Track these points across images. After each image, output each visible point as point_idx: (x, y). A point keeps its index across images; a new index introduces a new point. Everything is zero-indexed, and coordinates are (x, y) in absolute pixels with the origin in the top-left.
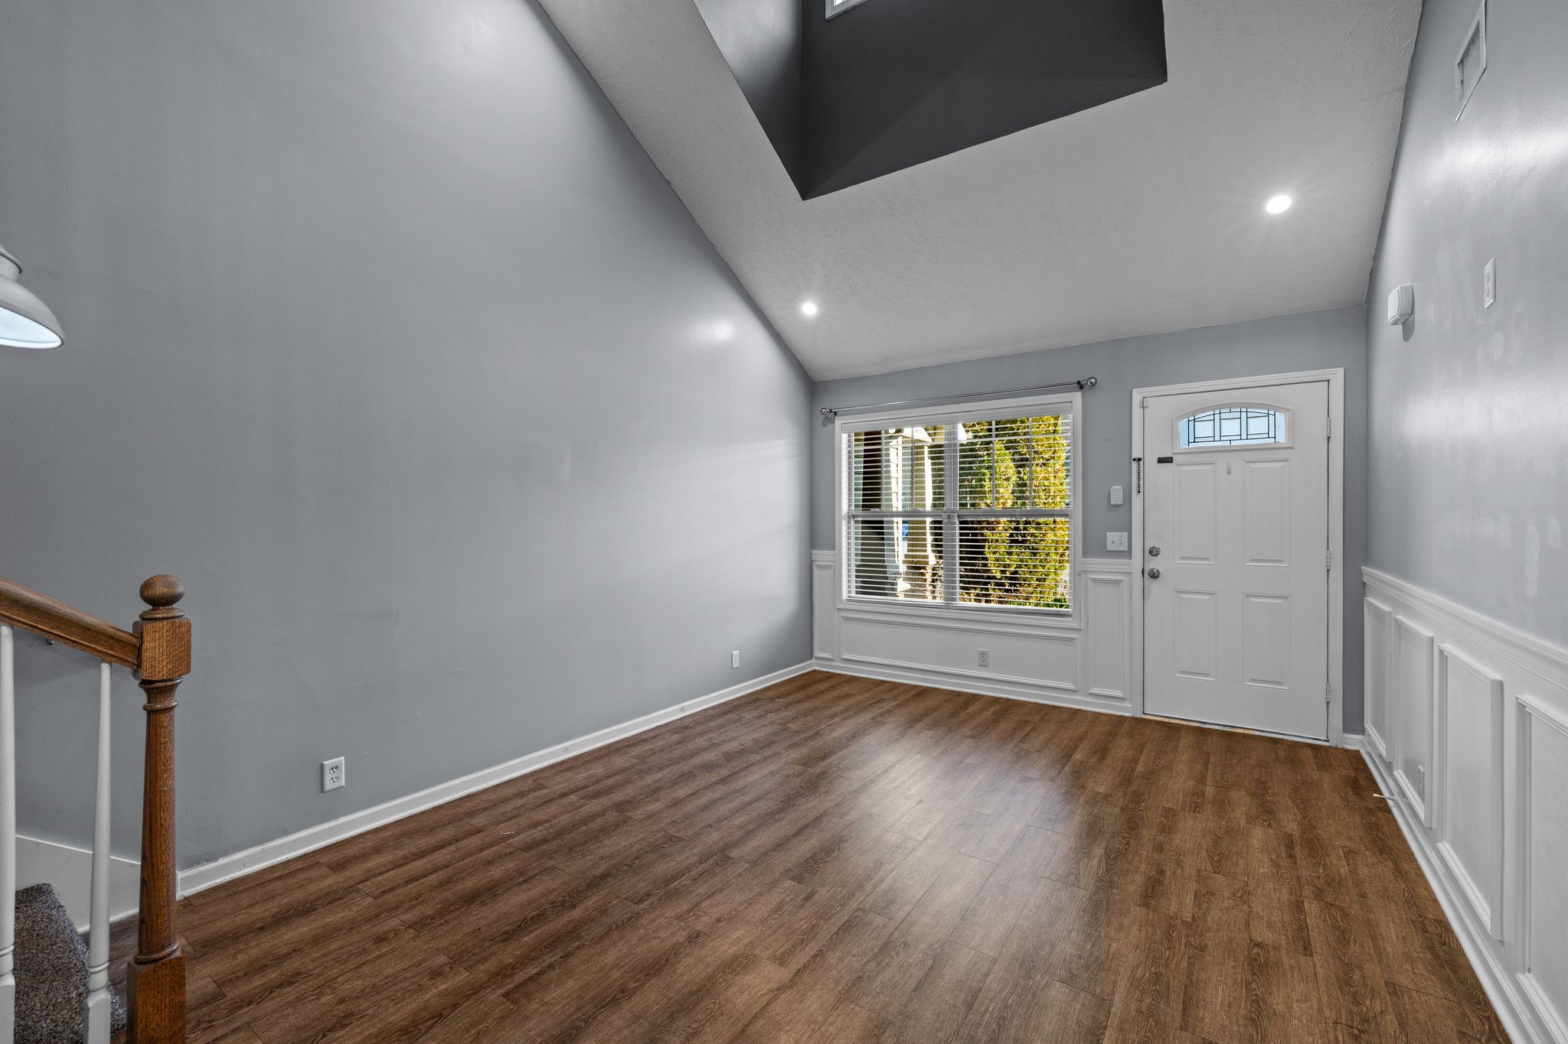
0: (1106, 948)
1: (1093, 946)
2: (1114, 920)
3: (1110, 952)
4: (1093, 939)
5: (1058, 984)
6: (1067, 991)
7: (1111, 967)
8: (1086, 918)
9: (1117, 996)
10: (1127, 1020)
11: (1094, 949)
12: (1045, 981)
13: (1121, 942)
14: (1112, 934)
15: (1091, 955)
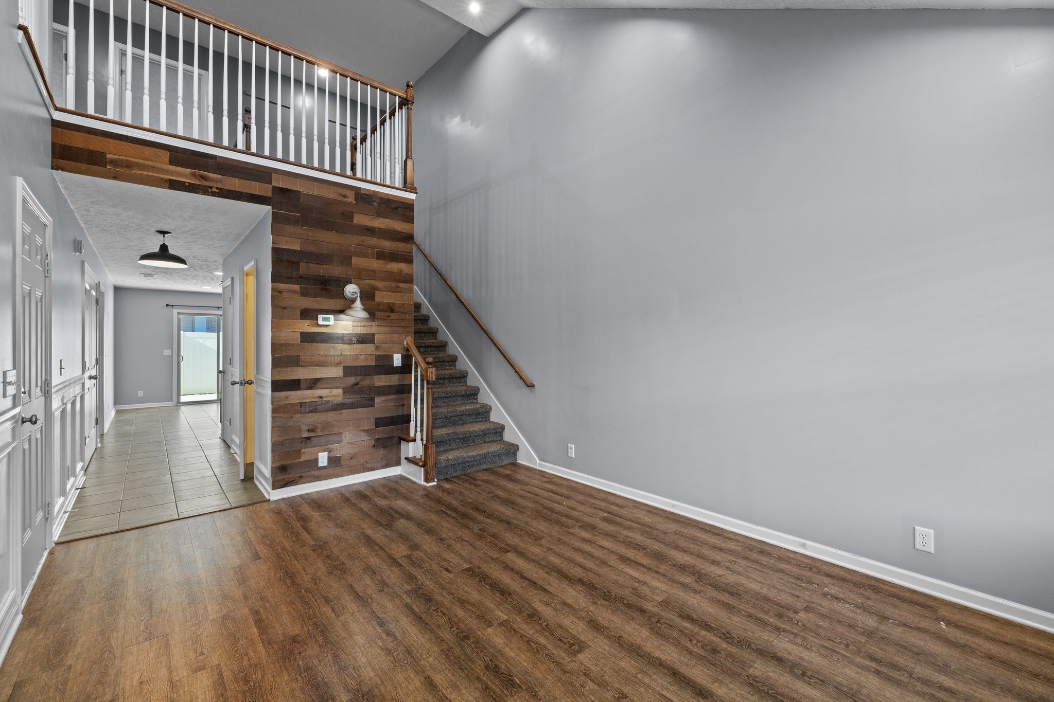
0: (289, 671)
1: (298, 665)
2: (302, 696)
3: (285, 671)
4: (302, 669)
5: (297, 632)
6: (290, 633)
7: (278, 663)
8: (320, 679)
9: (264, 651)
10: (251, 646)
11: (297, 664)
12: (305, 628)
13: (284, 684)
14: (294, 684)
15: (295, 660)
